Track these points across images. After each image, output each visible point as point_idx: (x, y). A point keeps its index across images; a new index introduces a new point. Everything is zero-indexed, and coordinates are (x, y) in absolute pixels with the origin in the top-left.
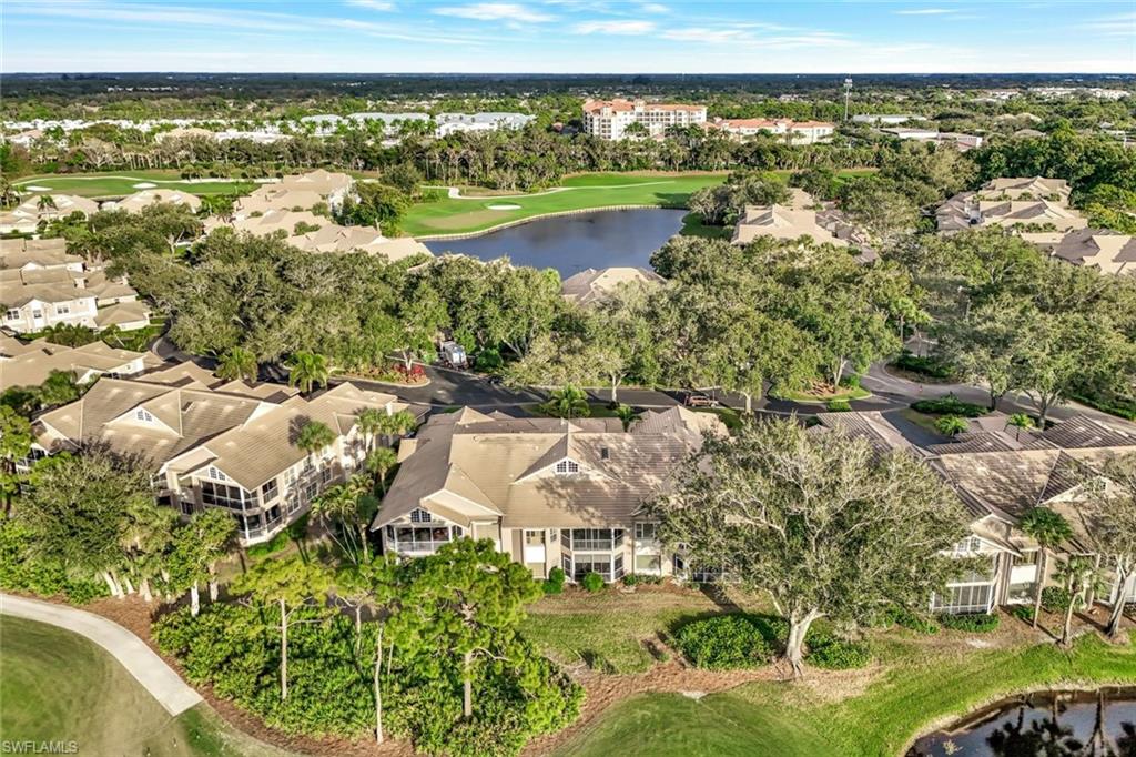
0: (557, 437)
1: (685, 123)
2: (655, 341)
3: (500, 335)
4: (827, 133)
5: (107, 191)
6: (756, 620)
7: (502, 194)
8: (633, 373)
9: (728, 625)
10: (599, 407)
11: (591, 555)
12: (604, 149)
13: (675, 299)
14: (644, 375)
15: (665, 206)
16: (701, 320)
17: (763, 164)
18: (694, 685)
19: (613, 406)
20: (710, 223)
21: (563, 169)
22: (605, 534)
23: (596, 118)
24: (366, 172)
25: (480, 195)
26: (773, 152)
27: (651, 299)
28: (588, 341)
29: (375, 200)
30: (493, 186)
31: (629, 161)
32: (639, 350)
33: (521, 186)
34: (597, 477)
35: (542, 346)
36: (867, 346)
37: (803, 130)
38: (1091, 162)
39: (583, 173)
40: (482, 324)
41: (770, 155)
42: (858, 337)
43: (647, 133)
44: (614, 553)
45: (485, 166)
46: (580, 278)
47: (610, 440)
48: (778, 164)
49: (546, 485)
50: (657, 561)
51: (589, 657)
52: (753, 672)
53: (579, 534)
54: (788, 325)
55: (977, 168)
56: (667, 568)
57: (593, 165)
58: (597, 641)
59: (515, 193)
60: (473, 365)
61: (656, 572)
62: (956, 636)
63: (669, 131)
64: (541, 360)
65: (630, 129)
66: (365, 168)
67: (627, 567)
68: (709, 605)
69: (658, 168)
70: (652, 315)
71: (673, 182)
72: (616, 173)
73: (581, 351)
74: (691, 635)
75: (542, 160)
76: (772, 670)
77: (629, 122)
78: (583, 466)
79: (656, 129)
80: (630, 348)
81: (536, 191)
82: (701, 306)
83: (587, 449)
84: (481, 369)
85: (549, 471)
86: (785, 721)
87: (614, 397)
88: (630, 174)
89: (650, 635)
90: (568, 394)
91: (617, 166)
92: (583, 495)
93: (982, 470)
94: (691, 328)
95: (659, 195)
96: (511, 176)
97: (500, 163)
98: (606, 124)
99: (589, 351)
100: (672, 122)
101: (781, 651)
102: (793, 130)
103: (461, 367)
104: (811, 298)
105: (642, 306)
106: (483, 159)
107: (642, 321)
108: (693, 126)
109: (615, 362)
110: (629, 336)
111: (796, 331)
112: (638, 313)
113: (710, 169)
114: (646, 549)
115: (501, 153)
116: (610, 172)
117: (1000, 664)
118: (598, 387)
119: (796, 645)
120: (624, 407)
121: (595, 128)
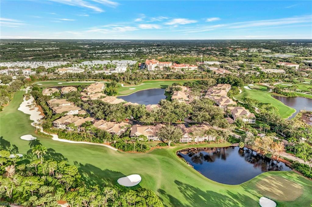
0: (148, 127)
1: (167, 66)
2: (158, 116)
3: (139, 115)
4: (196, 68)
5: (53, 85)
6: (166, 143)
7: (132, 86)
8: (156, 120)
9: (164, 143)
10: (152, 124)
11: (151, 138)
12: (151, 76)
13: (161, 110)
14: (157, 120)
15: (162, 88)
16: (164, 113)
17: (181, 79)
18: (160, 148)
19: (153, 124)
20: (169, 93)
21: (143, 80)
22: (153, 136)
23: (149, 65)
24: (104, 80)
25: (128, 86)
26: (183, 76)
27: (158, 110)
28: (150, 116)
29: (113, 91)
30: (130, 84)
31: (156, 78)
32: (156, 117)
33: (135, 84)
34: (152, 131)
35: (144, 117)
36: (183, 116)
37: (191, 68)
38: (234, 81)
39: (147, 80)
40: (136, 114)
41: (182, 77)
42: (182, 115)
43: (159, 68)
44: (153, 138)
45: (128, 79)
46: (148, 106)
47: (153, 127)
48: (183, 78)
49: (147, 132)
50: (158, 139)
51: (151, 146)
52: (165, 147)
53: (150, 136)
54: (174, 114)
55: (217, 81)
56: (159, 139)
57: (148, 79)
58: (152, 145)
59: (134, 86)
60: (134, 119)
61: (157, 140)
62: (184, 144)
63: (164, 68)
64: (145, 119)
65: (156, 67)
66: (103, 79)
67: (155, 140)
68: (162, 142)
69: (161, 79)
70: (158, 113)
71: (163, 82)
72: (153, 80)
73: (149, 118)
74: (160, 144)
75: (139, 78)
76: (167, 146)
77: (156, 66)
78: (150, 130)
79: (161, 67)
80: (155, 117)
81: (138, 85)
82: (164, 112)
83: (151, 128)
84: (136, 119)
85: (147, 130)
86: (168, 150)
87: (153, 123)
88: (156, 80)
89: (157, 145)
90: (148, 123)
91: (153, 79)
92: (150, 132)
93: (188, 130)
94: (163, 114)
95: (161, 85)
96: (133, 82)
97: (131, 79)
98: (151, 67)
99: (150, 118)
100: (164, 66)
101: (168, 145)
102: (189, 67)
103: (133, 119)
104: (178, 111)
105: (157, 111)
106: (127, 78)
107: (157, 114)
108: (169, 67)
109: (153, 119)
110: (155, 115)
111: (175, 115)
112: (156, 113)
113: (171, 79)
114: (157, 138)
115: (131, 77)
116: (152, 80)
117: (187, 146)
118: (151, 122)
119: (169, 144)
120: (154, 124)
121: (149, 68)
